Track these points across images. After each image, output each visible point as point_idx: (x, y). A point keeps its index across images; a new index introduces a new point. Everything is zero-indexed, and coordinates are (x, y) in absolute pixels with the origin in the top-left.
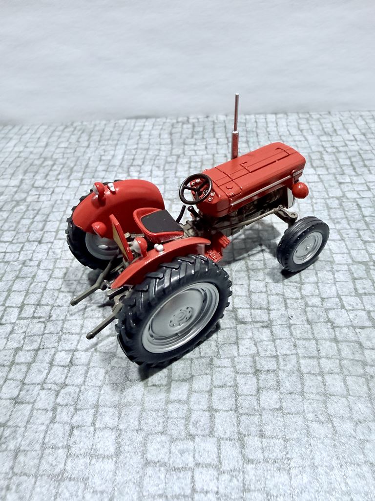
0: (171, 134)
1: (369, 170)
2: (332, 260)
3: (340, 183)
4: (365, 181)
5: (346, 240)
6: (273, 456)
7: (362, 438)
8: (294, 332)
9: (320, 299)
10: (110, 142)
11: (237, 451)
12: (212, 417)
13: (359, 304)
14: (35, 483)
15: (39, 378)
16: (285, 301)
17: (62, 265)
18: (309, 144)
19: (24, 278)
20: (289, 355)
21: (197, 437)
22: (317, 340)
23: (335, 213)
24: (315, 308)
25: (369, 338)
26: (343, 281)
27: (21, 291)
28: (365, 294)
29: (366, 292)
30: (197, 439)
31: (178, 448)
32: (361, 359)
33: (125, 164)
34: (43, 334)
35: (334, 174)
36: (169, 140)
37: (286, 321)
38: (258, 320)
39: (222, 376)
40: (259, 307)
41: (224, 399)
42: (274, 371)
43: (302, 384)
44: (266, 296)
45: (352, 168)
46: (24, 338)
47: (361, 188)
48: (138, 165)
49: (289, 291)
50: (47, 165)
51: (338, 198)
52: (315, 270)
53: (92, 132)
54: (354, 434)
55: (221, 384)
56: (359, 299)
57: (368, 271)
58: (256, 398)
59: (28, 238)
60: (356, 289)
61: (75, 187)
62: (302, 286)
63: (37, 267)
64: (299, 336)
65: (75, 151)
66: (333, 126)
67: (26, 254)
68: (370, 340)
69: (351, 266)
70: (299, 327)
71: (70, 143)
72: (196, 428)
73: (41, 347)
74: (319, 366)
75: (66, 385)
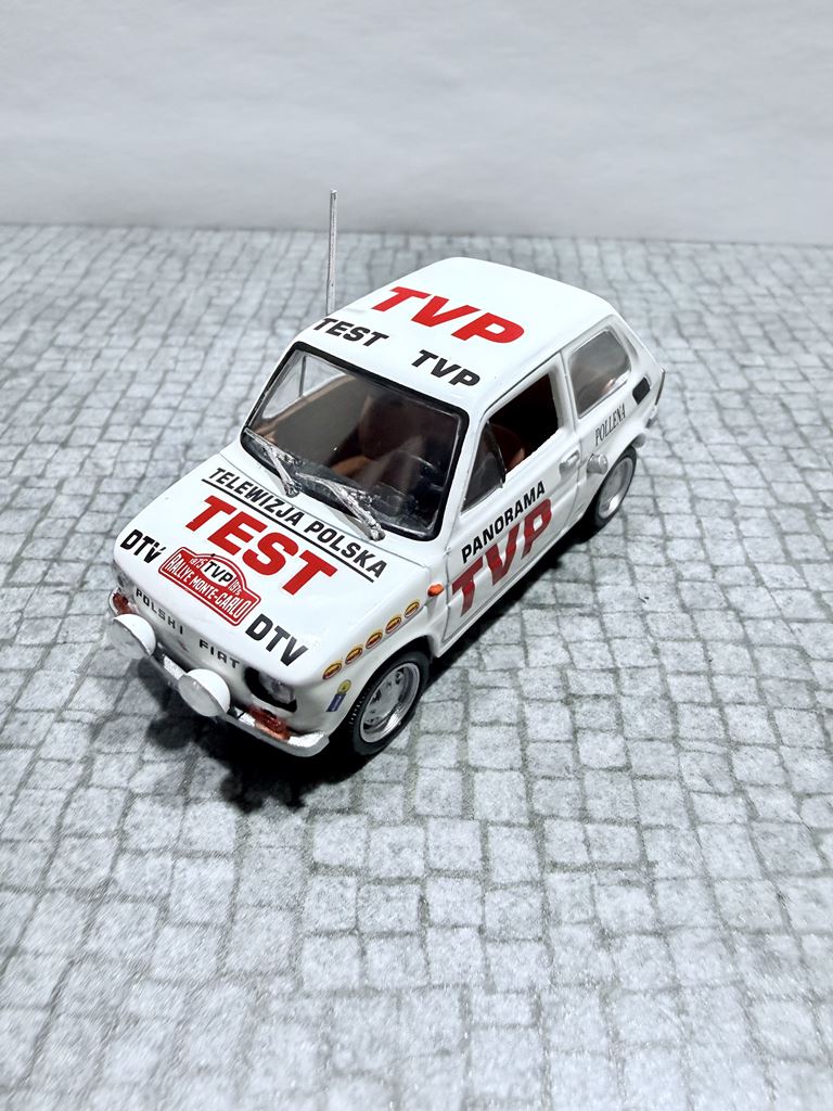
0: (369, 267)
1: (804, 347)
2: (730, 498)
3: (743, 367)
4: (795, 362)
5: (760, 464)
6: (612, 857)
7: (814, 824)
8: (651, 624)
9: (709, 569)
10: (232, 275)
11: (526, 846)
12: (467, 782)
13: (796, 579)
14: (35, 907)
15: (56, 699)
16: (631, 569)
17: (116, 489)
18: (671, 295)
19: (22, 509)
20: (643, 668)
21: (432, 820)
22: (704, 642)
23: (734, 418)
24: (698, 585)
25: (819, 640)
26: (758, 537)
27: (14, 534)
28: (808, 561)
29: (810, 556)
30: (432, 823)
31: (389, 840)
32: (804, 678)
33: (266, 314)
34: (66, 616)
35: (729, 351)
36: (364, 278)
37: (635, 606)
38: (572, 602)
39: (491, 705)
40: (572, 578)
41: (496, 748)
42: (607, 697)
43: (675, 722)
44: (587, 558)
45: (766, 342)
46: (19, 623)
47: (787, 376)
48: (296, 318)
49: (639, 551)
50: (87, 309)
51: (740, 392)
52: (697, 516)
53: (189, 256)
54: (794, 817)
55: (487, 720)
56: (794, 570)
57: (811, 519)
58: (570, 746)
59: (35, 437)
60: (787, 553)
61: (151, 350)
62: (668, 543)
63: (54, 491)
64: (663, 633)
65: (152, 286)
66: (722, 269)
67: (31, 466)
68: (825, 644)
69: (774, 512)
70: (664, 618)
71: (140, 273)
72: (430, 801)
73: (60, 641)
74: (712, 689)
75: (120, 715)
